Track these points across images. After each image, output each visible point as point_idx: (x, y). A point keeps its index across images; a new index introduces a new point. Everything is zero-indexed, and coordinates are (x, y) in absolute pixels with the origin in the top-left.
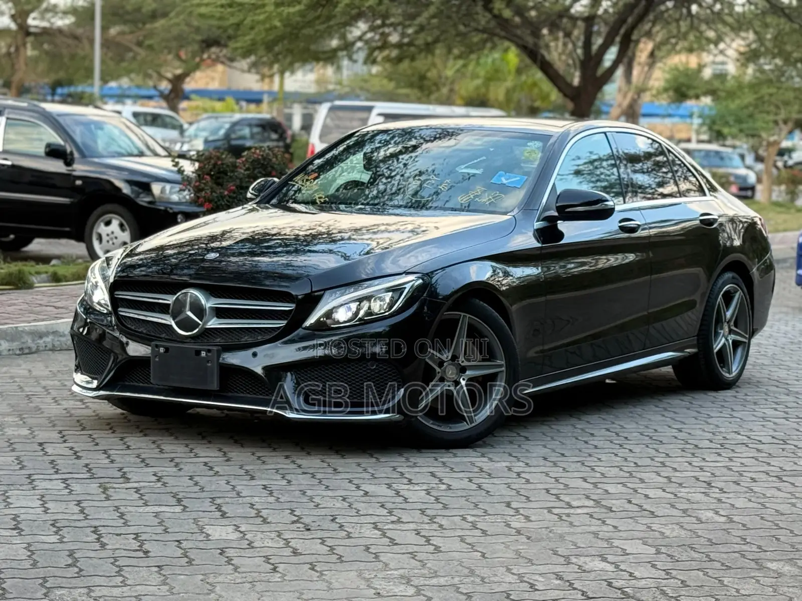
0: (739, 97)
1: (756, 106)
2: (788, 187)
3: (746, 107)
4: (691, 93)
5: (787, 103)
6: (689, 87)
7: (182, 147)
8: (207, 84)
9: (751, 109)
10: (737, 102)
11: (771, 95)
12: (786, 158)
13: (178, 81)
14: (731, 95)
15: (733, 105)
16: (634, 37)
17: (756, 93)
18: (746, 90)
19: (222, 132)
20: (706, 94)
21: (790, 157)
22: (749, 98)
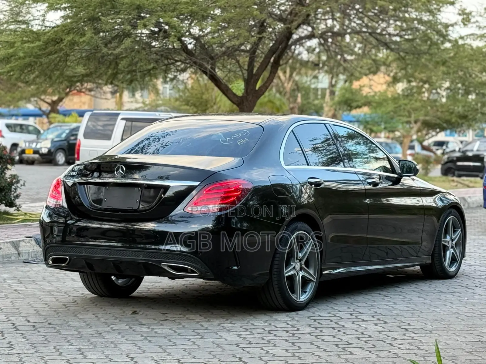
0: (385, 106)
1: (395, 112)
2: (423, 165)
3: (389, 113)
4: (354, 104)
5: (415, 110)
6: (353, 100)
7: (36, 145)
8: (81, 106)
9: (392, 113)
10: (383, 109)
11: (406, 105)
12: (444, 147)
13: (54, 105)
14: (379, 104)
15: (380, 111)
16: (281, 62)
17: (396, 103)
18: (390, 102)
19: (64, 136)
20: (365, 104)
21: (447, 147)
22: (391, 107)
